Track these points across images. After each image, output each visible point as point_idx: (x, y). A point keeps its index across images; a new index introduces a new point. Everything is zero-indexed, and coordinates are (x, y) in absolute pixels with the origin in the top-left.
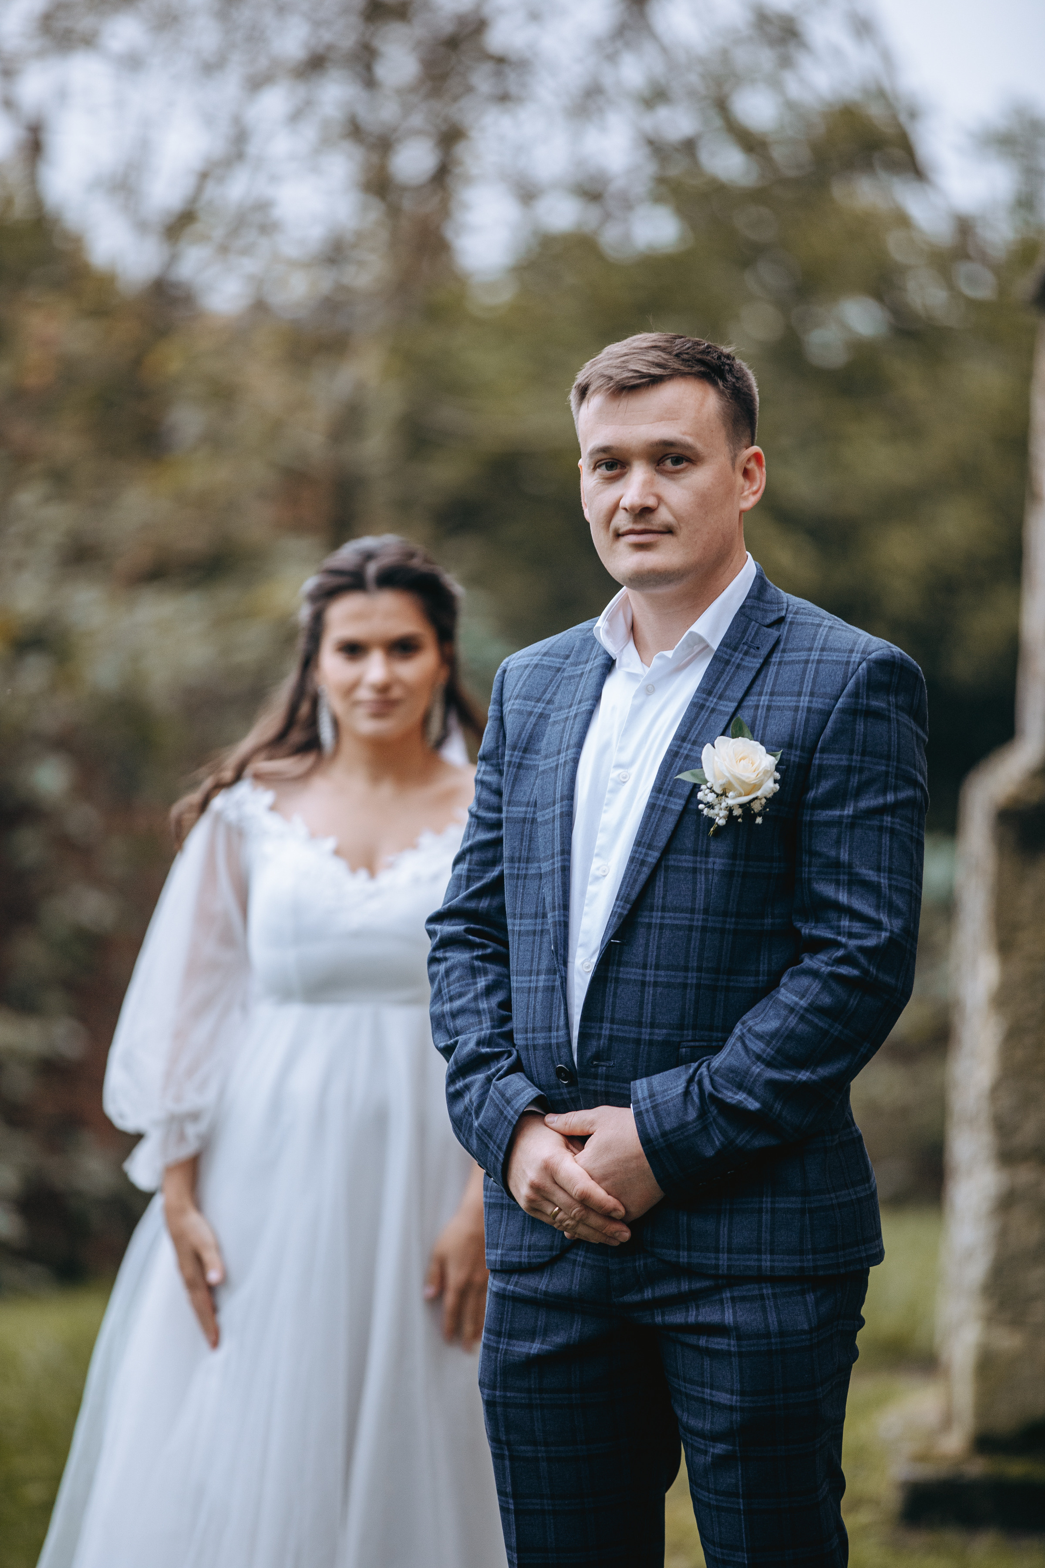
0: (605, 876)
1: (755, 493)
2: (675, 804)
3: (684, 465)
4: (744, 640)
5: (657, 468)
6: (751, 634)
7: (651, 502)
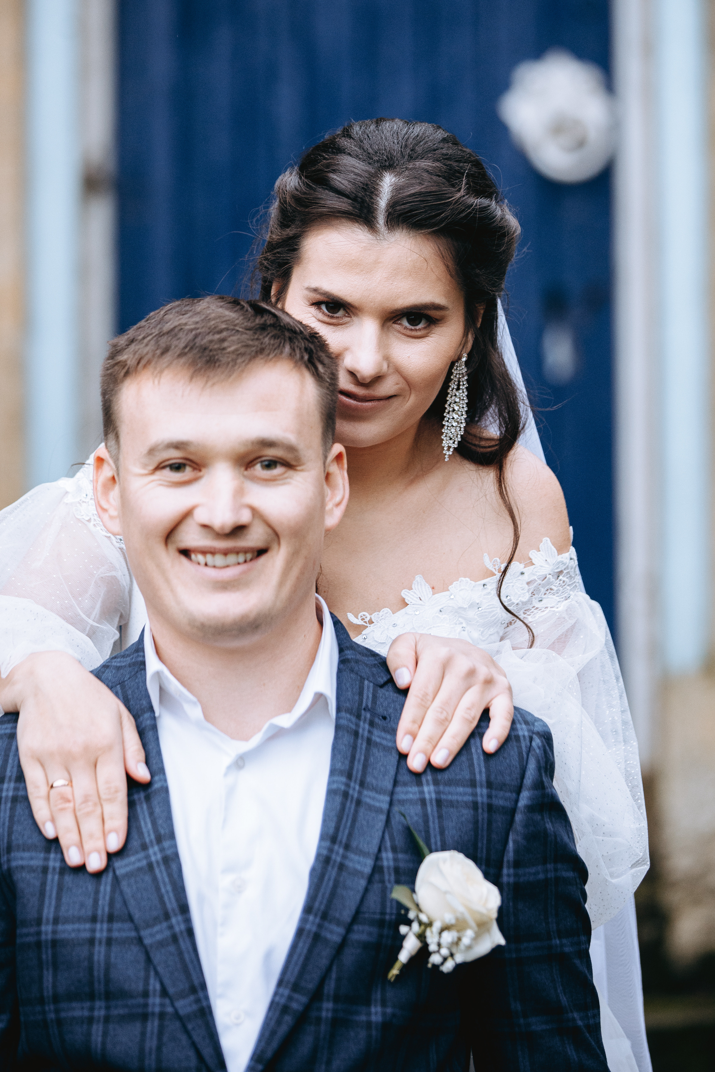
0: (238, 1025)
1: (338, 505)
2: (332, 932)
3: (279, 470)
4: (364, 705)
5: (246, 473)
6: (368, 697)
7: (245, 517)
